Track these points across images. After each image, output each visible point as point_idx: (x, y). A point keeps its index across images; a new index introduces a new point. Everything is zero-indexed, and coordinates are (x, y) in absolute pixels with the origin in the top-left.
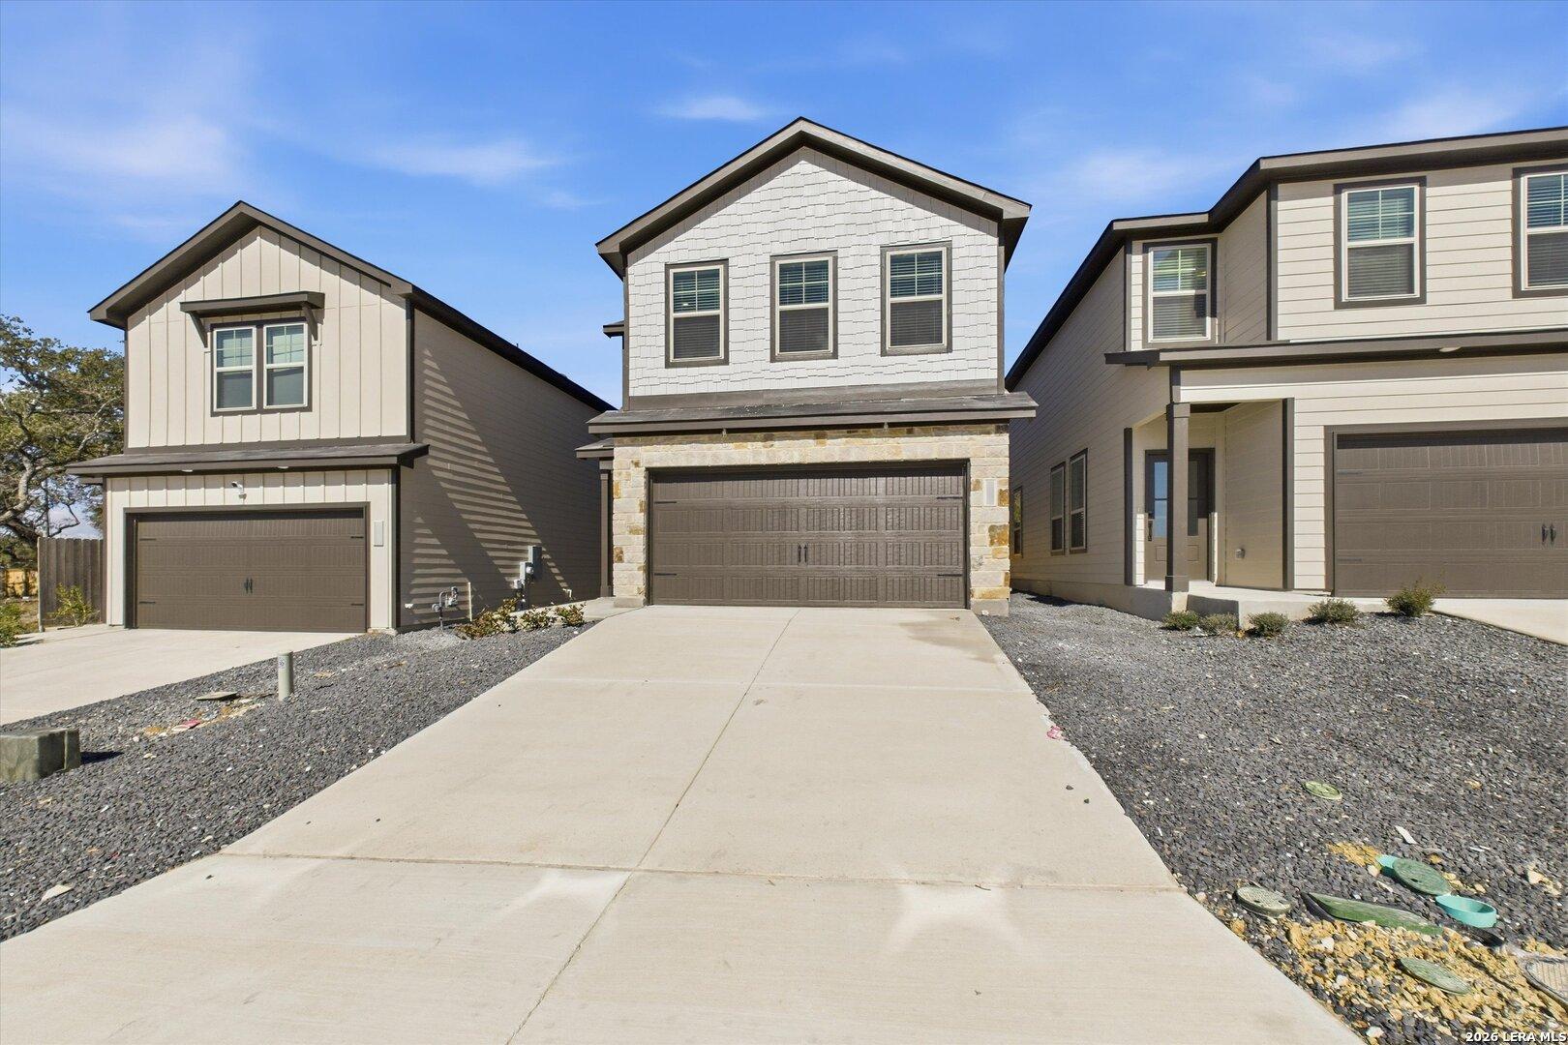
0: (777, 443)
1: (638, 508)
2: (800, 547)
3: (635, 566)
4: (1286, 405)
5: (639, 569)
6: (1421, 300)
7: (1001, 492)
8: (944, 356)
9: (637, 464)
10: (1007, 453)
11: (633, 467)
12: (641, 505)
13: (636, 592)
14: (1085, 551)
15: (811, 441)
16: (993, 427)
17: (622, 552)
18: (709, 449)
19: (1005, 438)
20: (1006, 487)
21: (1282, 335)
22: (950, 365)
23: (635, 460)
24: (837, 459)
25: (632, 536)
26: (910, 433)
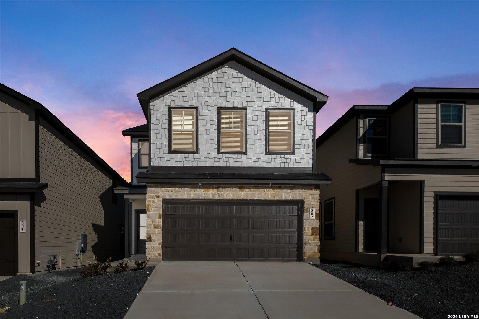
0: (223, 190)
1: (158, 217)
2: (231, 236)
3: (157, 243)
4: (421, 184)
5: (159, 244)
6: (464, 147)
7: (316, 214)
8: (291, 156)
9: (158, 197)
10: (319, 198)
11: (155, 198)
12: (160, 216)
13: (157, 255)
14: (334, 239)
15: (238, 189)
16: (313, 187)
17: (151, 237)
18: (192, 191)
19: (318, 192)
20: (318, 212)
21: (419, 157)
22: (294, 160)
23: (157, 195)
24: (249, 198)
25: (155, 230)
26: (280, 188)
